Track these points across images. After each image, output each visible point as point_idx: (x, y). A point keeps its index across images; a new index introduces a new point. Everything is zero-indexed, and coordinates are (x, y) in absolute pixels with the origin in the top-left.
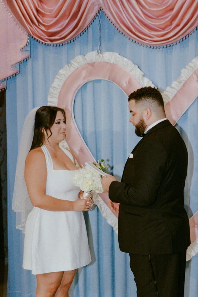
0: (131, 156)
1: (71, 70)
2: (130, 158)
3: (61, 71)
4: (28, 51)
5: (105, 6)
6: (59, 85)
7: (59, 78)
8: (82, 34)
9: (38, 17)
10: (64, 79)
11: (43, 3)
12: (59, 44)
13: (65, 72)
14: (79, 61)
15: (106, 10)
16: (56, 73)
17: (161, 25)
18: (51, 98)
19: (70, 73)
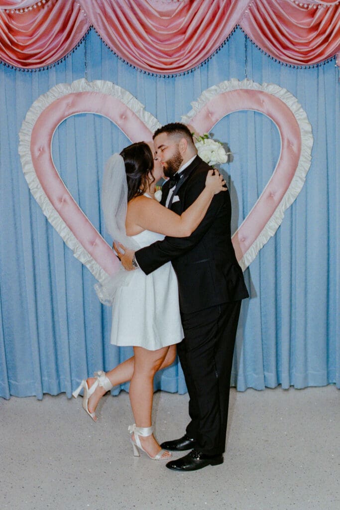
1: (49, 101)
3: (36, 104)
5: (99, 26)
6: (33, 119)
7: (33, 110)
8: (59, 62)
9: (10, 35)
10: (40, 113)
11: (12, 19)
12: (39, 68)
14: (60, 91)
15: (99, 30)
17: (170, 51)
18: (24, 136)
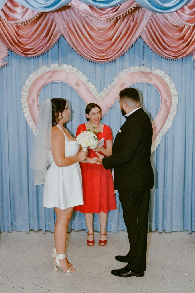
0: (120, 131)
1: (38, 75)
2: (119, 132)
3: (31, 76)
4: (6, 60)
5: (66, 35)
6: (29, 84)
7: (29, 79)
8: (44, 53)
9: (18, 38)
10: (33, 81)
11: (19, 29)
12: (33, 56)
13: (33, 76)
14: (44, 69)
16: (27, 77)
17: (103, 49)
18: (24, 93)
19: (37, 77)
